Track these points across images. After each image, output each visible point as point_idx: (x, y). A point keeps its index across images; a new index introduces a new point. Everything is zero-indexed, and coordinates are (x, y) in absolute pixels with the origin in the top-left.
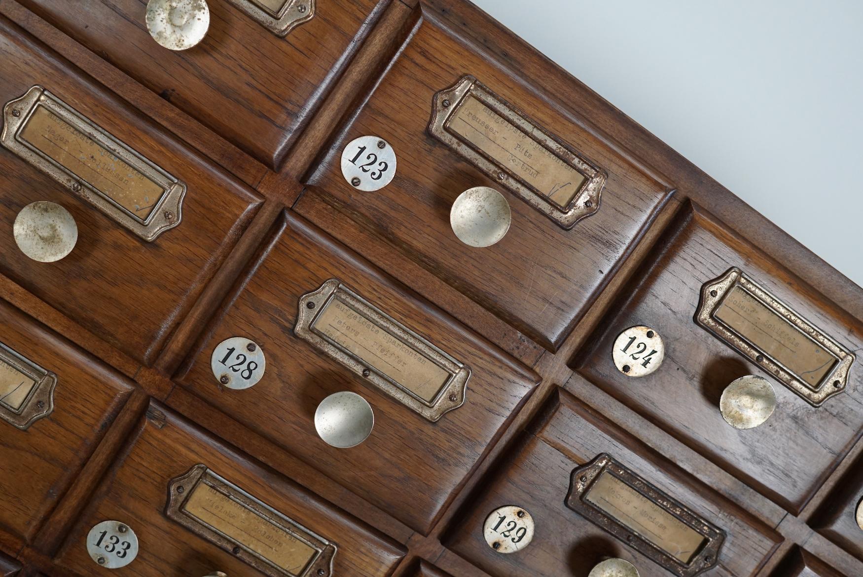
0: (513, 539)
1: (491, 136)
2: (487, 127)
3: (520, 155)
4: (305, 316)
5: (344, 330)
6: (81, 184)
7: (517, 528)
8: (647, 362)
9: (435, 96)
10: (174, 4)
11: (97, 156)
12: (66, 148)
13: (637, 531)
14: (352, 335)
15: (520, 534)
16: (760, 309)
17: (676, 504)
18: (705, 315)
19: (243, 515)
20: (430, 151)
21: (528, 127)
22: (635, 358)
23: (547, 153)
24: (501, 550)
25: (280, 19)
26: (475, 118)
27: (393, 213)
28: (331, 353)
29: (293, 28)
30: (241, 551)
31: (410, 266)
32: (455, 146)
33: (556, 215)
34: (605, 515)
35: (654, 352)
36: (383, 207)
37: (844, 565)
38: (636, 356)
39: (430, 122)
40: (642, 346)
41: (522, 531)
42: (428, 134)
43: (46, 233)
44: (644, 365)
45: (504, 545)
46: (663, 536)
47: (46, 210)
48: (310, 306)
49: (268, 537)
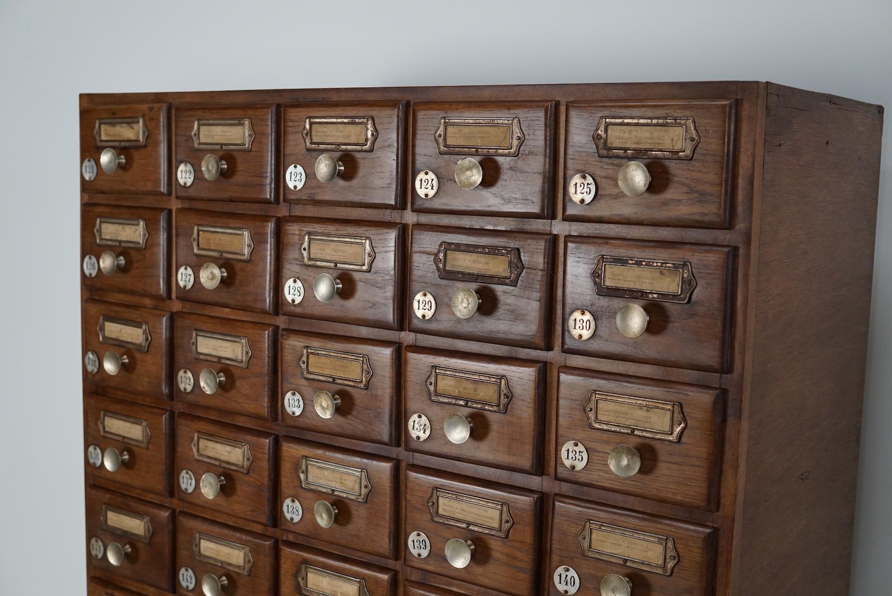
0: (428, 309)
1: (326, 135)
2: (323, 132)
3: (340, 134)
4: (305, 254)
5: (319, 252)
7: (427, 303)
8: (432, 186)
9: (302, 134)
11: (221, 238)
12: (212, 242)
13: (475, 272)
14: (323, 252)
15: (430, 305)
16: (462, 128)
17: (484, 247)
18: (442, 148)
19: (329, 361)
20: (312, 157)
21: (334, 120)
22: (427, 189)
23: (347, 125)
24: (427, 318)
25: (245, 145)
26: (318, 132)
27: (313, 191)
28: (321, 265)
29: (252, 144)
30: (336, 379)
31: (337, 210)
32: (317, 148)
33: (365, 148)
34: (459, 273)
35: (432, 180)
36: (309, 191)
37: (598, 232)
38: (427, 187)
39: (306, 145)
40: (427, 181)
41: (430, 303)
42: (308, 150)
43: (210, 277)
44: (432, 189)
45: (426, 315)
46: (490, 268)
47: (207, 267)
48: (305, 249)
49: (342, 366)
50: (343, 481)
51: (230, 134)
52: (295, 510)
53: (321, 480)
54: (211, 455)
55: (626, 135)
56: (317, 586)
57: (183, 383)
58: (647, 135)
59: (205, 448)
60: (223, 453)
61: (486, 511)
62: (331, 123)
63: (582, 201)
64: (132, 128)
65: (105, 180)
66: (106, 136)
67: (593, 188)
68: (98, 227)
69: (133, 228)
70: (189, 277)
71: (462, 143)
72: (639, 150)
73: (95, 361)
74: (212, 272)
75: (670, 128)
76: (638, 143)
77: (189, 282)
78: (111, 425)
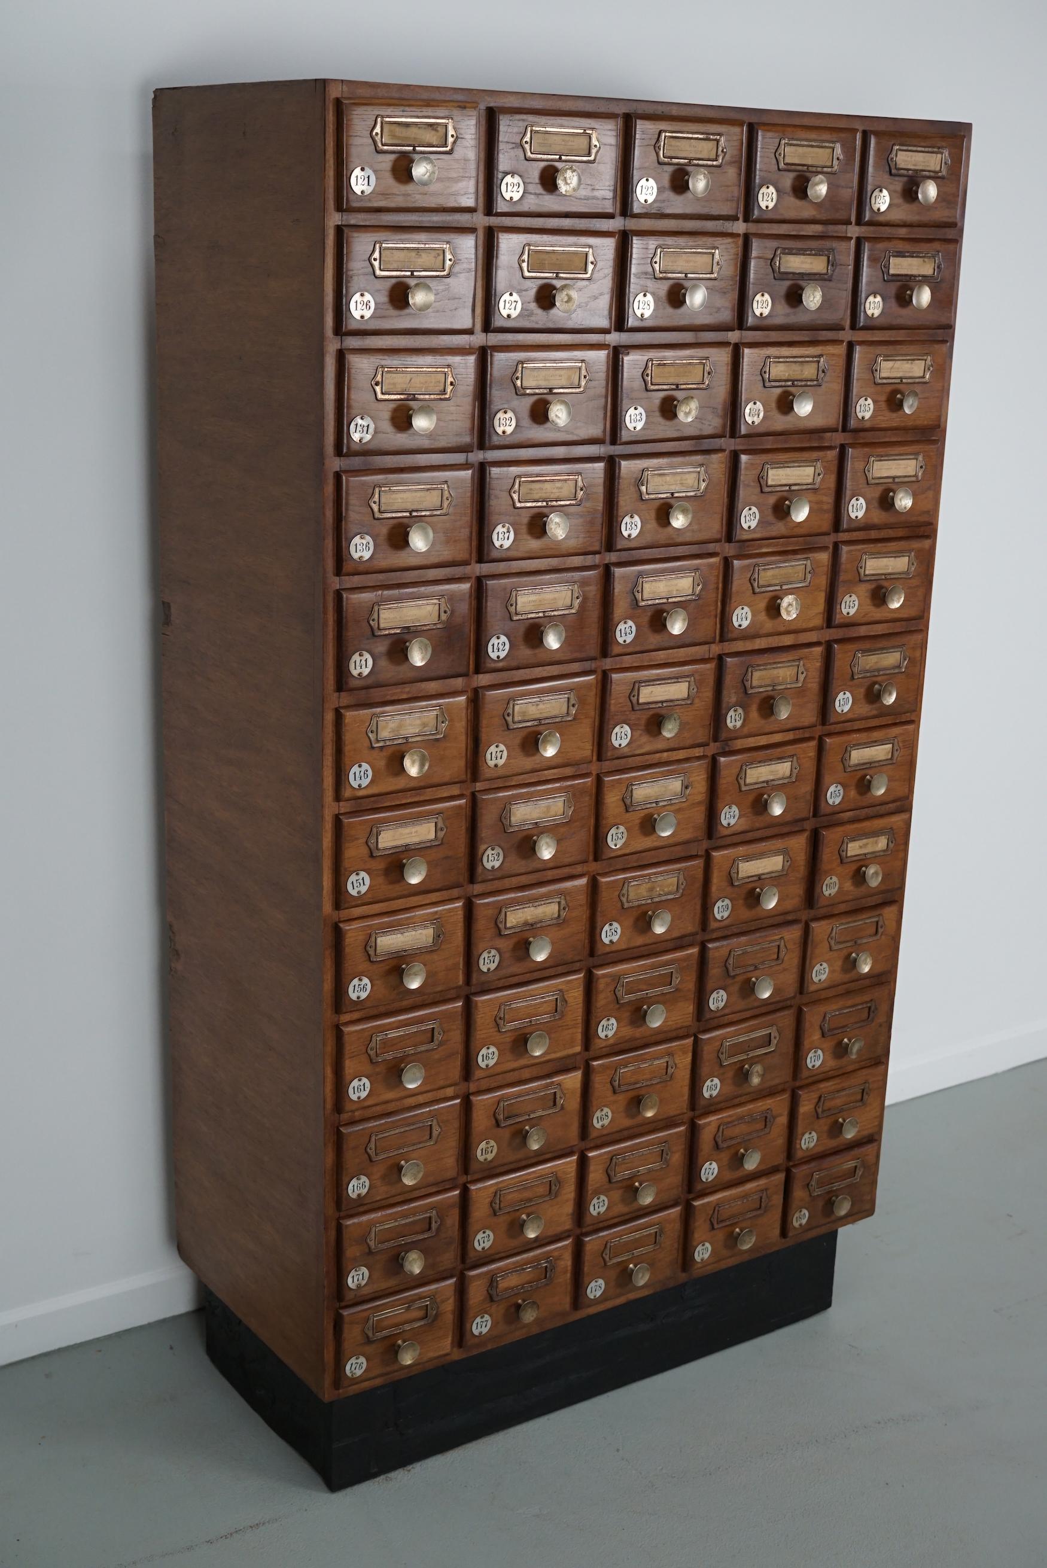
0: (766, 308)
2: (678, 146)
5: (670, 264)
6: (557, 273)
7: (765, 302)
8: (773, 199)
9: (654, 147)
10: (565, 177)
11: (559, 257)
12: (547, 262)
13: (804, 271)
14: (674, 264)
15: (767, 304)
17: (811, 250)
18: (782, 165)
19: (673, 369)
20: (663, 170)
21: (690, 136)
23: (701, 141)
24: (764, 315)
25: (591, 156)
26: (671, 146)
27: (663, 205)
28: (672, 276)
30: (679, 385)
32: (671, 162)
33: (715, 163)
34: (790, 273)
35: (773, 193)
38: (768, 200)
39: (658, 159)
40: (768, 194)
41: (767, 302)
42: (659, 164)
43: (566, 299)
44: (772, 201)
45: (764, 313)
46: (813, 267)
48: (655, 262)
49: (685, 372)
50: (684, 482)
51: (573, 144)
52: (633, 525)
53: (662, 487)
54: (536, 497)
55: (909, 159)
56: (654, 593)
57: (501, 425)
58: (921, 159)
59: (529, 491)
60: (554, 491)
61: (804, 470)
62: (684, 138)
63: (879, 209)
64: (436, 131)
65: (387, 194)
66: (392, 139)
67: (888, 199)
68: (376, 255)
69: (434, 253)
70: (515, 304)
71: (797, 161)
72: (916, 171)
73: (368, 426)
74: (567, 295)
75: (934, 155)
76: (915, 165)
77: (515, 309)
78: (391, 501)
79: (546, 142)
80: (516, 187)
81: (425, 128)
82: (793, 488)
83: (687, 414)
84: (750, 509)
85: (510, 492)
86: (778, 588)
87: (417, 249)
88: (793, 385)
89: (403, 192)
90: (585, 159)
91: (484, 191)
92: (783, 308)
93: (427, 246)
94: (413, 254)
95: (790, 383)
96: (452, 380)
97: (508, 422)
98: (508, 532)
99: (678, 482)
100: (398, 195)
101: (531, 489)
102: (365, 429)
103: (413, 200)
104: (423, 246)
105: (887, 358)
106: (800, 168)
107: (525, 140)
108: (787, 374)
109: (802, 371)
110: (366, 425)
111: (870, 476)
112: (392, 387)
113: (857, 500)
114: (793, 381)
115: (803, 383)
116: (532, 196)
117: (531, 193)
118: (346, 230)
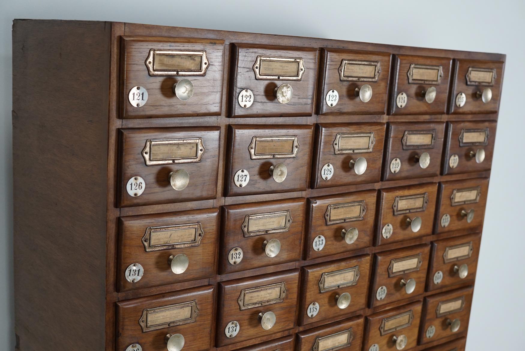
0: (397, 167)
1: (353, 71)
2: (352, 69)
3: (362, 71)
4: (336, 148)
5: (345, 144)
6: (274, 155)
7: (397, 164)
8: (404, 101)
9: (338, 70)
10: (282, 91)
11: (275, 144)
12: (267, 148)
13: (419, 144)
14: (347, 144)
18: (410, 81)
19: (343, 210)
20: (343, 85)
21: (360, 63)
23: (366, 66)
24: (396, 172)
25: (299, 76)
27: (342, 107)
28: (345, 152)
29: (302, 76)
30: (346, 220)
32: (347, 79)
33: (373, 80)
34: (412, 145)
35: (405, 98)
36: (339, 107)
38: (402, 102)
39: (340, 77)
40: (402, 98)
42: (341, 81)
43: (279, 173)
44: (404, 102)
45: (396, 170)
46: (424, 141)
47: (278, 167)
48: (336, 144)
49: (350, 211)
50: (346, 278)
51: (287, 68)
52: (315, 309)
53: (333, 283)
54: (255, 301)
55: (476, 76)
56: (325, 347)
57: (233, 258)
58: (482, 75)
59: (250, 298)
60: (266, 296)
61: (412, 261)
62: (357, 64)
63: (460, 105)
64: (194, 60)
65: (156, 106)
66: (161, 66)
67: (465, 99)
68: (147, 149)
69: (189, 146)
70: (244, 178)
71: (419, 78)
72: (480, 83)
73: (139, 271)
74: (281, 170)
75: (489, 73)
76: (479, 79)
77: (245, 181)
78: (155, 319)
79: (270, 67)
80: (248, 98)
81: (186, 58)
82: (406, 272)
83: (351, 239)
84: (382, 288)
85: (237, 301)
86: (394, 330)
87: (178, 144)
88: (410, 212)
89: (169, 104)
90: (295, 78)
91: (226, 101)
92: (407, 166)
93: (185, 141)
94: (175, 147)
95: (408, 211)
96: (201, 232)
97: (238, 256)
98: (236, 326)
99: (343, 279)
100: (165, 106)
101: (252, 297)
102: (137, 272)
103: (176, 109)
104: (181, 141)
105: (459, 190)
106: (420, 82)
107: (256, 66)
108: (407, 206)
109: (415, 203)
110: (137, 270)
111: (445, 258)
112: (157, 241)
113: (438, 273)
114: (409, 210)
115: (415, 210)
116: (259, 104)
117: (258, 102)
118: (125, 133)
